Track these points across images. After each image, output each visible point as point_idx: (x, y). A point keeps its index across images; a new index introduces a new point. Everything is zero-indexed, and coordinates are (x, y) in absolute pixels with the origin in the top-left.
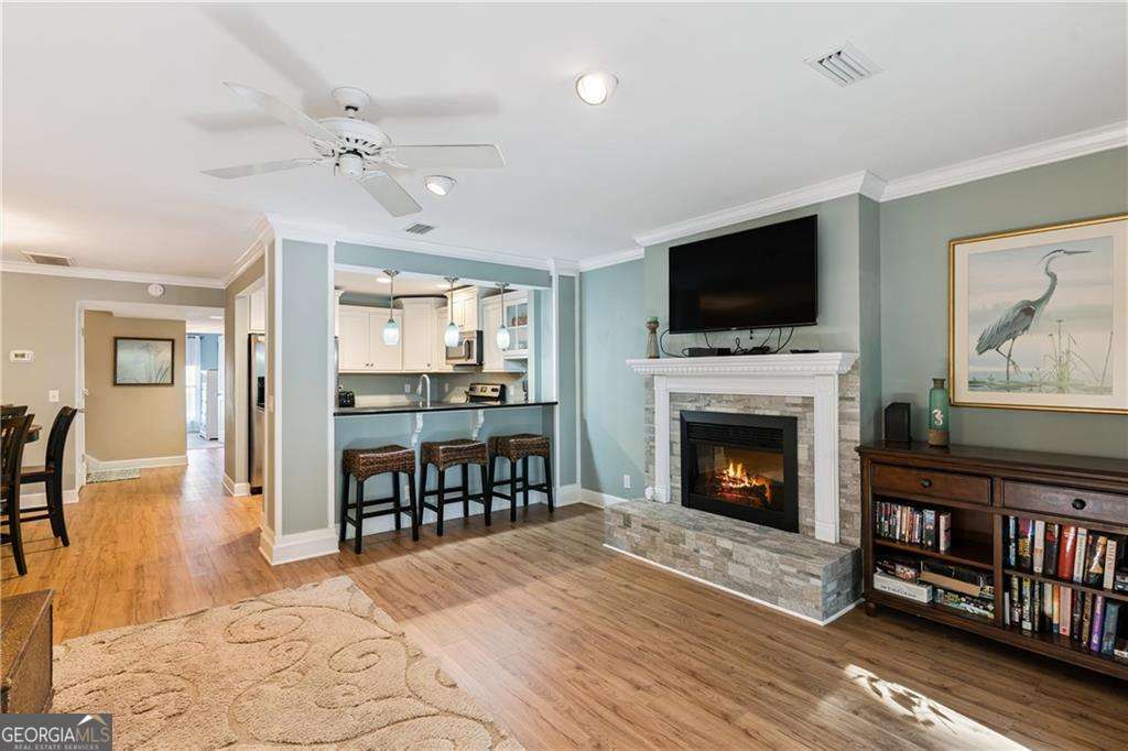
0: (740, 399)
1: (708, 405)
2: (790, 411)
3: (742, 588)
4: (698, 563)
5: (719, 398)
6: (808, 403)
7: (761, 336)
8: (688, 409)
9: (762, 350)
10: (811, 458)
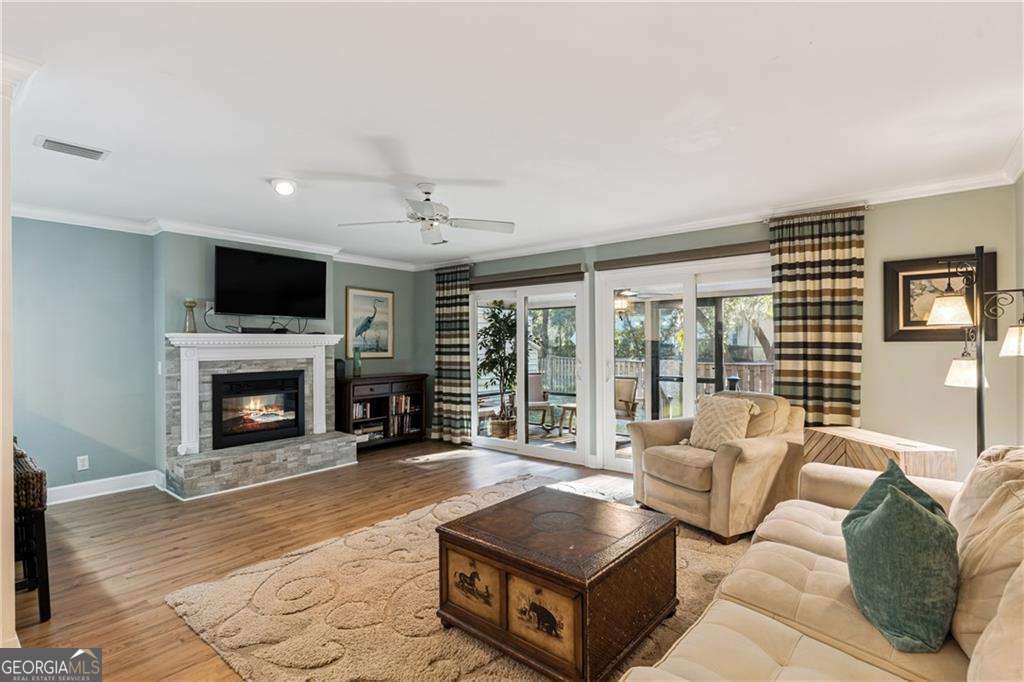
0: (265, 362)
1: (240, 368)
2: (299, 367)
3: (317, 468)
4: (286, 468)
5: (249, 363)
6: (310, 361)
7: (282, 321)
8: (220, 373)
9: (283, 331)
10: (312, 391)
